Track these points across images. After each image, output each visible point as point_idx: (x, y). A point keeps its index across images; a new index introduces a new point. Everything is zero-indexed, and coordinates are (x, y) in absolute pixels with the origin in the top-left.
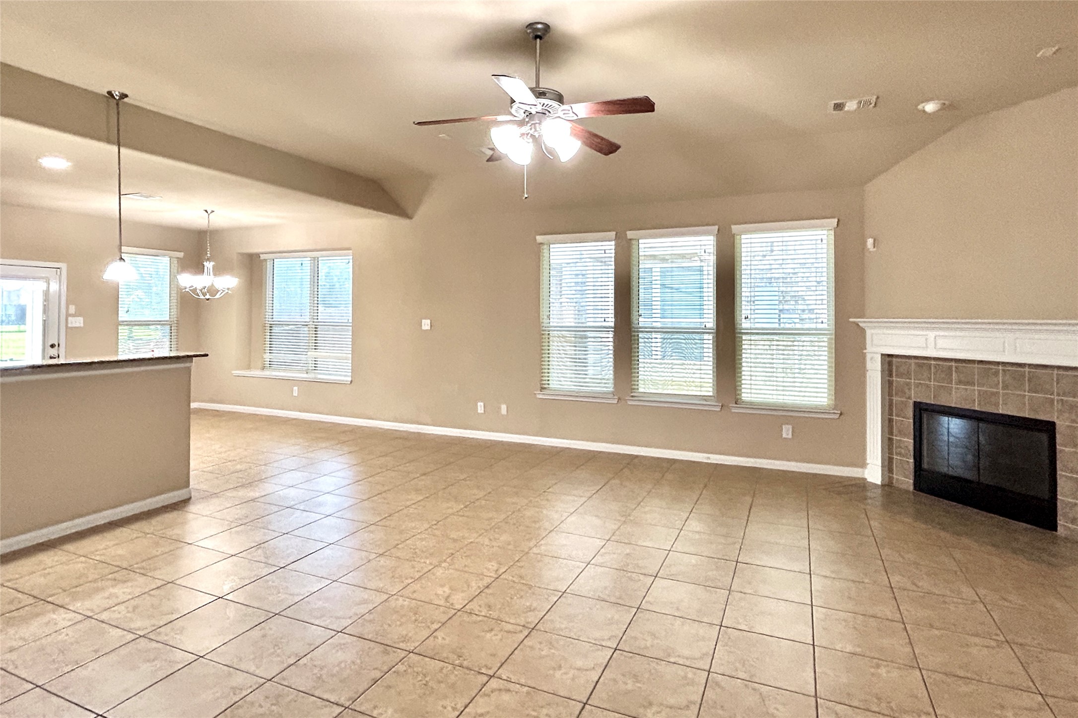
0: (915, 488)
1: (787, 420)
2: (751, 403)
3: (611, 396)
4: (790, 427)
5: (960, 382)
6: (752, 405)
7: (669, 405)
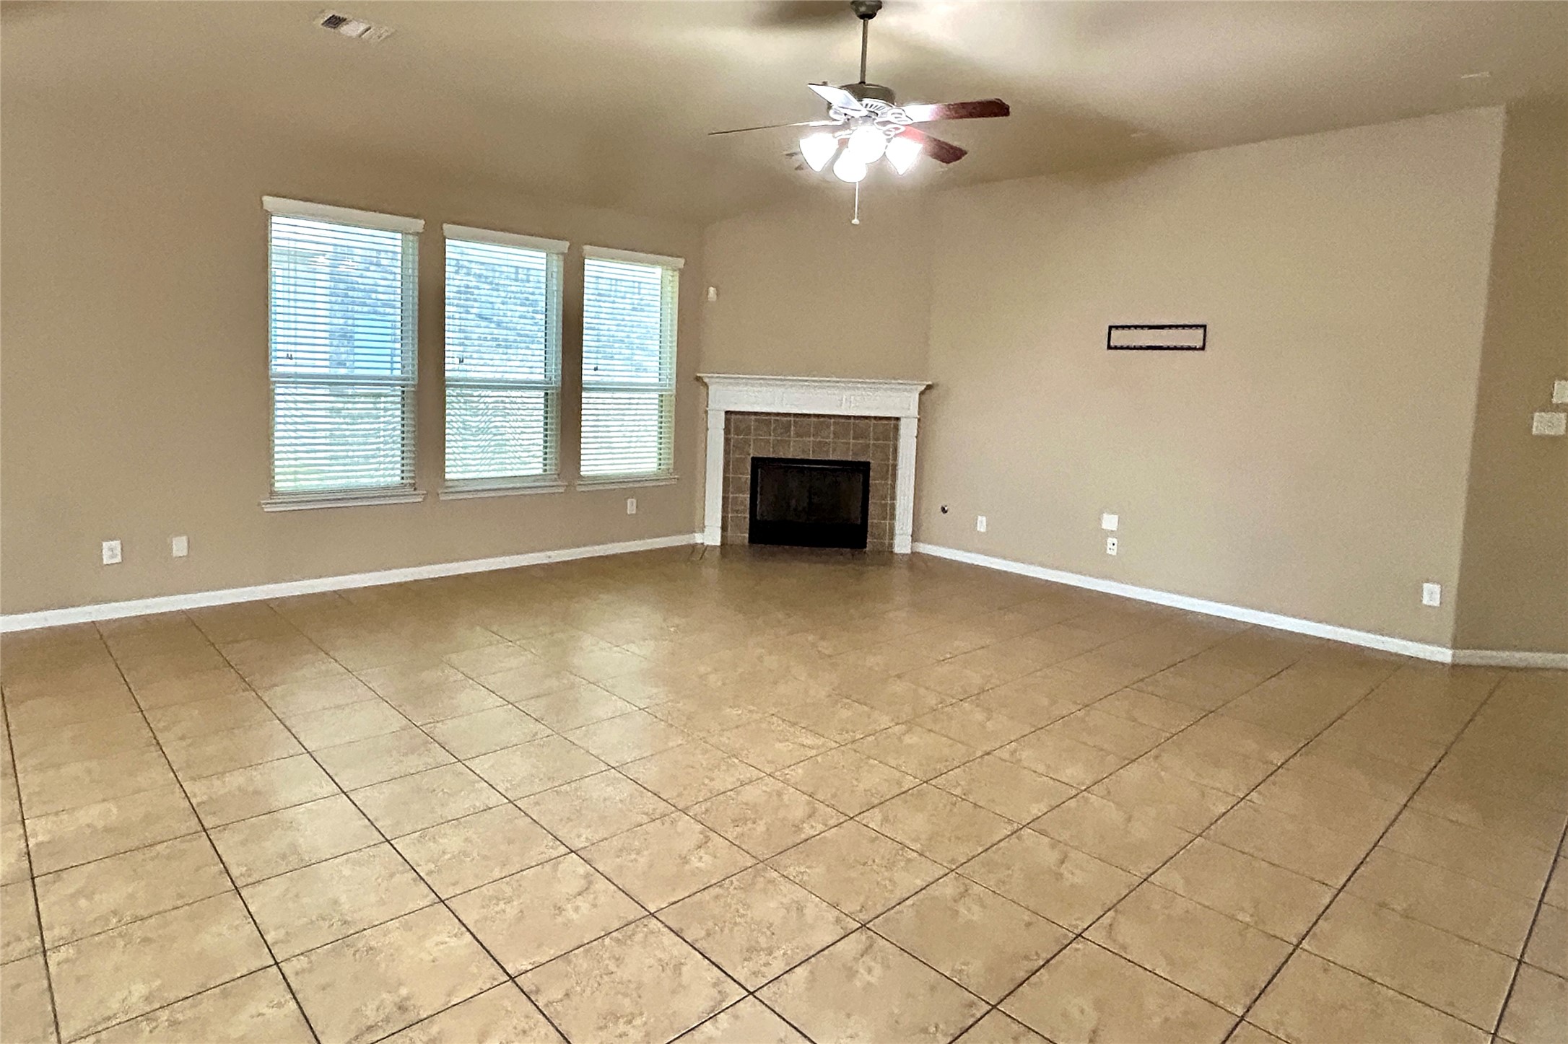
0: (749, 542)
1: (632, 493)
2: (595, 478)
3: (409, 490)
4: (634, 501)
5: (798, 435)
6: (595, 480)
7: (493, 494)
